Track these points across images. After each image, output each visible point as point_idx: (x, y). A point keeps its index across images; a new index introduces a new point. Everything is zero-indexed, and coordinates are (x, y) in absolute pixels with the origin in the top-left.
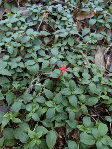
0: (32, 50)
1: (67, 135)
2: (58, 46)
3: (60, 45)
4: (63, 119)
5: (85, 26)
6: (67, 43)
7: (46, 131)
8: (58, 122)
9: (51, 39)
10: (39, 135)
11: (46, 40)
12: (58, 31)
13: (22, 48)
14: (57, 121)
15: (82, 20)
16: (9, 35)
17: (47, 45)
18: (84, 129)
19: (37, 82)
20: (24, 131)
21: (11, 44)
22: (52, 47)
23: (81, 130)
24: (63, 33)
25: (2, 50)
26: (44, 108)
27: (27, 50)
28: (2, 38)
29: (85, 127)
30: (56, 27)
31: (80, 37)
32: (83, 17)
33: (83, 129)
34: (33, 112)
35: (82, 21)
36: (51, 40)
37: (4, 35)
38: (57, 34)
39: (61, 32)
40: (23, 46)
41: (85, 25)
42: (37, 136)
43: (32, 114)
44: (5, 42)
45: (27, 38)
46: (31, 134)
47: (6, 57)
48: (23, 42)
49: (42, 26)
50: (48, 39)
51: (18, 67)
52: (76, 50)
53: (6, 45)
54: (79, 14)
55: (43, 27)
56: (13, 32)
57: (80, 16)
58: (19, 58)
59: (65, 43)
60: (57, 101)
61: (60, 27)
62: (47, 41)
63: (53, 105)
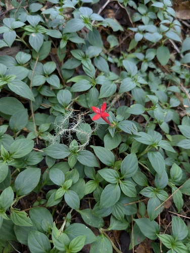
0: (83, 54)
1: (130, 249)
2: (136, 59)
3: (141, 56)
4: (128, 213)
5: (188, 33)
6: (156, 56)
7: (92, 237)
8: (116, 219)
9: (122, 42)
10: (78, 245)
11: (111, 40)
12: (141, 27)
13: (63, 44)
14: (115, 216)
15: (185, 20)
16: (37, 10)
17: (112, 52)
18: (173, 244)
19: (76, 125)
20: (40, 228)
21: (38, 29)
22: (121, 58)
23: (166, 245)
24: (152, 33)
25: (17, 38)
26: (89, 183)
27: (72, 52)
28: (19, 13)
29: (175, 239)
30: (137, 18)
31: (176, 51)
32: (188, 14)
33: (170, 245)
34: (65, 188)
35: (184, 22)
36: (122, 44)
37: (25, 7)
38: (139, 31)
39: (147, 30)
40: (65, 39)
41: (188, 31)
42: (73, 247)
43: (65, 191)
44: (27, 23)
45: (79, 24)
46: (58, 240)
47: (24, 57)
48: (67, 30)
49: (106, 11)
50: (115, 40)
51: (46, 84)
52: (165, 76)
53: (27, 28)
54: (183, 5)
55: (108, 13)
56: (46, 7)
57: (183, 11)
58: (51, 67)
59: (151, 55)
60: (127, 172)
61: (145, 20)
62: (113, 42)
63: (115, 179)
